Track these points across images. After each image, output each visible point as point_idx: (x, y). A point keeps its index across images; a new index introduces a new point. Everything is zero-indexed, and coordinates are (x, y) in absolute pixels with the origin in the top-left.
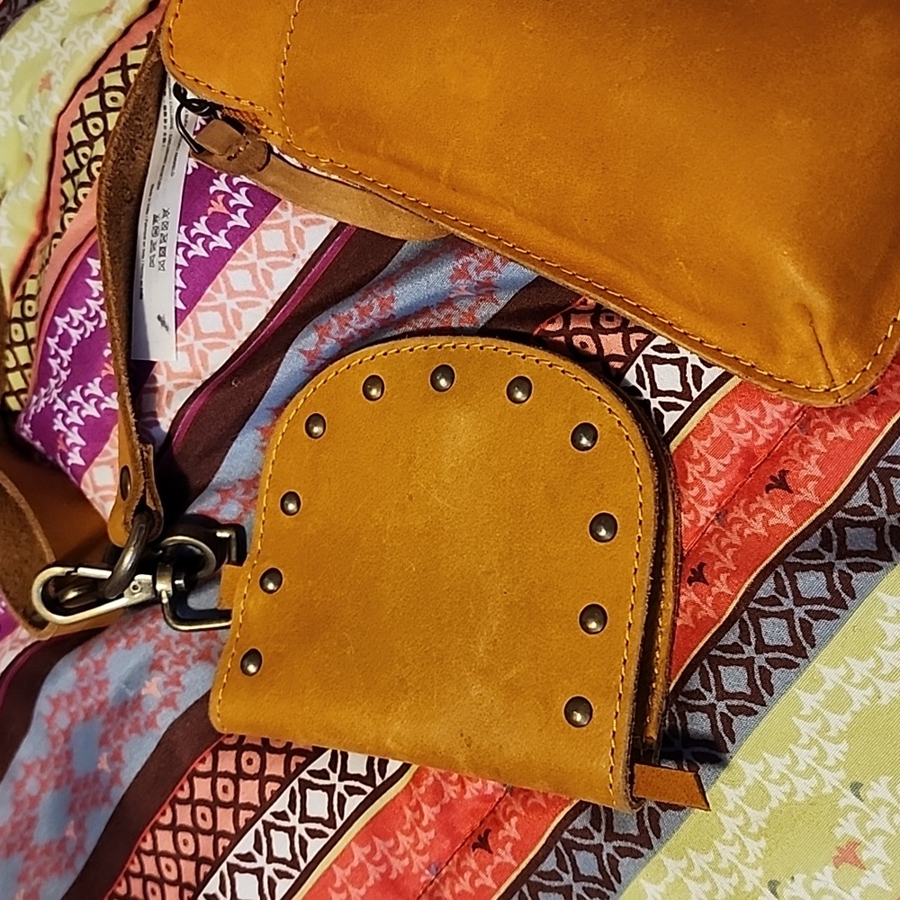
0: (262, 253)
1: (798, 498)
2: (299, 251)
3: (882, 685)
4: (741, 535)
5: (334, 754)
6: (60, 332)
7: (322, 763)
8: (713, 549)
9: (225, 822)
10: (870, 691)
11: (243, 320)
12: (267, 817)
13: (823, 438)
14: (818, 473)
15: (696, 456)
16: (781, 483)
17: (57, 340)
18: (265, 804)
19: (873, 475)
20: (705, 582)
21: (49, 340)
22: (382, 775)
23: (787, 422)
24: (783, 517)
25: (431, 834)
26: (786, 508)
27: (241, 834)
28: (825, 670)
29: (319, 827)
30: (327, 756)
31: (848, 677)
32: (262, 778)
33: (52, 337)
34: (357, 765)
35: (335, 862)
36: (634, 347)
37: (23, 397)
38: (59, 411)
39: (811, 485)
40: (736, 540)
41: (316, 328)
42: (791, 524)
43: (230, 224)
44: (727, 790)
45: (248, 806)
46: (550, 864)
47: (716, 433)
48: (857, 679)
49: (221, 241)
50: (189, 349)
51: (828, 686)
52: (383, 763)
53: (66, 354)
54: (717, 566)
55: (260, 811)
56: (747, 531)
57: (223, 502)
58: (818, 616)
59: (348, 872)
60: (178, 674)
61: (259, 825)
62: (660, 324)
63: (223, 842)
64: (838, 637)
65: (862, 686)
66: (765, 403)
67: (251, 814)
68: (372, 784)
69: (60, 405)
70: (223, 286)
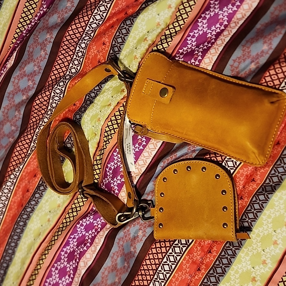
0: (150, 149)
1: (257, 183)
2: (156, 148)
3: (276, 213)
4: (248, 190)
5: (178, 240)
6: (109, 167)
7: (177, 242)
8: (243, 193)
9: (160, 256)
10: (274, 214)
11: (147, 161)
12: (168, 254)
13: (260, 172)
14: (259, 178)
15: (238, 177)
16: (253, 180)
17: (108, 169)
18: (167, 252)
19: (269, 177)
20: (243, 199)
21: (107, 169)
22: (189, 243)
23: (253, 170)
24: (255, 186)
25: (200, 252)
26: (255, 185)
27: (163, 258)
28: (266, 212)
29: (179, 254)
30: (177, 241)
31: (270, 213)
32: (166, 247)
33: (107, 168)
34: (183, 241)
35: (183, 260)
36: (223, 159)
37: (98, 180)
38: (112, 183)
39: (259, 180)
40: (247, 191)
41: (162, 162)
42: (256, 187)
43: (142, 144)
44: (253, 235)
45: (164, 253)
46: (223, 254)
47: (241, 173)
48: (272, 213)
49: (141, 148)
50: (138, 168)
51: (267, 214)
52: (188, 241)
53: (111, 172)
54: (245, 196)
55: (166, 253)
56: (249, 190)
57: (148, 196)
58: (263, 203)
59: (186, 261)
60: (145, 230)
61: (167, 256)
62: (227, 155)
63: (160, 260)
64: (268, 206)
65: (273, 214)
66: (249, 167)
67: (165, 254)
68: (187, 245)
69: (112, 181)
70: (143, 156)
